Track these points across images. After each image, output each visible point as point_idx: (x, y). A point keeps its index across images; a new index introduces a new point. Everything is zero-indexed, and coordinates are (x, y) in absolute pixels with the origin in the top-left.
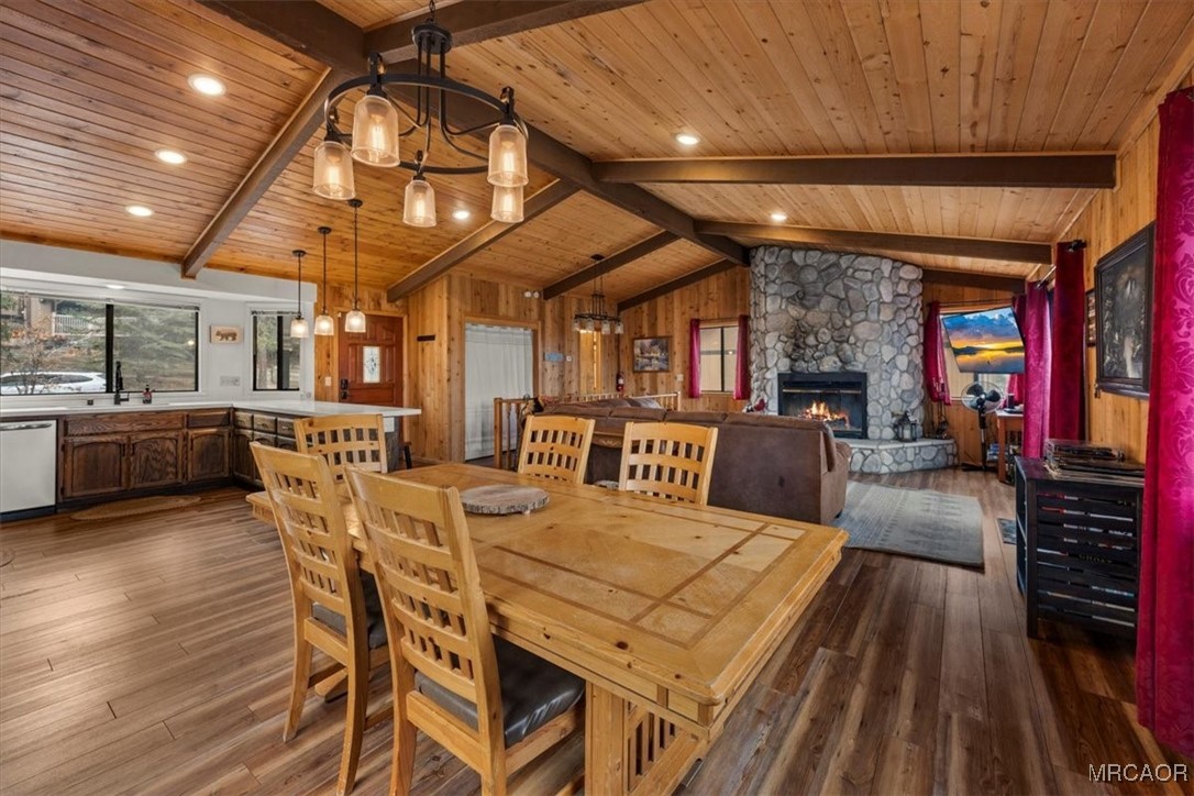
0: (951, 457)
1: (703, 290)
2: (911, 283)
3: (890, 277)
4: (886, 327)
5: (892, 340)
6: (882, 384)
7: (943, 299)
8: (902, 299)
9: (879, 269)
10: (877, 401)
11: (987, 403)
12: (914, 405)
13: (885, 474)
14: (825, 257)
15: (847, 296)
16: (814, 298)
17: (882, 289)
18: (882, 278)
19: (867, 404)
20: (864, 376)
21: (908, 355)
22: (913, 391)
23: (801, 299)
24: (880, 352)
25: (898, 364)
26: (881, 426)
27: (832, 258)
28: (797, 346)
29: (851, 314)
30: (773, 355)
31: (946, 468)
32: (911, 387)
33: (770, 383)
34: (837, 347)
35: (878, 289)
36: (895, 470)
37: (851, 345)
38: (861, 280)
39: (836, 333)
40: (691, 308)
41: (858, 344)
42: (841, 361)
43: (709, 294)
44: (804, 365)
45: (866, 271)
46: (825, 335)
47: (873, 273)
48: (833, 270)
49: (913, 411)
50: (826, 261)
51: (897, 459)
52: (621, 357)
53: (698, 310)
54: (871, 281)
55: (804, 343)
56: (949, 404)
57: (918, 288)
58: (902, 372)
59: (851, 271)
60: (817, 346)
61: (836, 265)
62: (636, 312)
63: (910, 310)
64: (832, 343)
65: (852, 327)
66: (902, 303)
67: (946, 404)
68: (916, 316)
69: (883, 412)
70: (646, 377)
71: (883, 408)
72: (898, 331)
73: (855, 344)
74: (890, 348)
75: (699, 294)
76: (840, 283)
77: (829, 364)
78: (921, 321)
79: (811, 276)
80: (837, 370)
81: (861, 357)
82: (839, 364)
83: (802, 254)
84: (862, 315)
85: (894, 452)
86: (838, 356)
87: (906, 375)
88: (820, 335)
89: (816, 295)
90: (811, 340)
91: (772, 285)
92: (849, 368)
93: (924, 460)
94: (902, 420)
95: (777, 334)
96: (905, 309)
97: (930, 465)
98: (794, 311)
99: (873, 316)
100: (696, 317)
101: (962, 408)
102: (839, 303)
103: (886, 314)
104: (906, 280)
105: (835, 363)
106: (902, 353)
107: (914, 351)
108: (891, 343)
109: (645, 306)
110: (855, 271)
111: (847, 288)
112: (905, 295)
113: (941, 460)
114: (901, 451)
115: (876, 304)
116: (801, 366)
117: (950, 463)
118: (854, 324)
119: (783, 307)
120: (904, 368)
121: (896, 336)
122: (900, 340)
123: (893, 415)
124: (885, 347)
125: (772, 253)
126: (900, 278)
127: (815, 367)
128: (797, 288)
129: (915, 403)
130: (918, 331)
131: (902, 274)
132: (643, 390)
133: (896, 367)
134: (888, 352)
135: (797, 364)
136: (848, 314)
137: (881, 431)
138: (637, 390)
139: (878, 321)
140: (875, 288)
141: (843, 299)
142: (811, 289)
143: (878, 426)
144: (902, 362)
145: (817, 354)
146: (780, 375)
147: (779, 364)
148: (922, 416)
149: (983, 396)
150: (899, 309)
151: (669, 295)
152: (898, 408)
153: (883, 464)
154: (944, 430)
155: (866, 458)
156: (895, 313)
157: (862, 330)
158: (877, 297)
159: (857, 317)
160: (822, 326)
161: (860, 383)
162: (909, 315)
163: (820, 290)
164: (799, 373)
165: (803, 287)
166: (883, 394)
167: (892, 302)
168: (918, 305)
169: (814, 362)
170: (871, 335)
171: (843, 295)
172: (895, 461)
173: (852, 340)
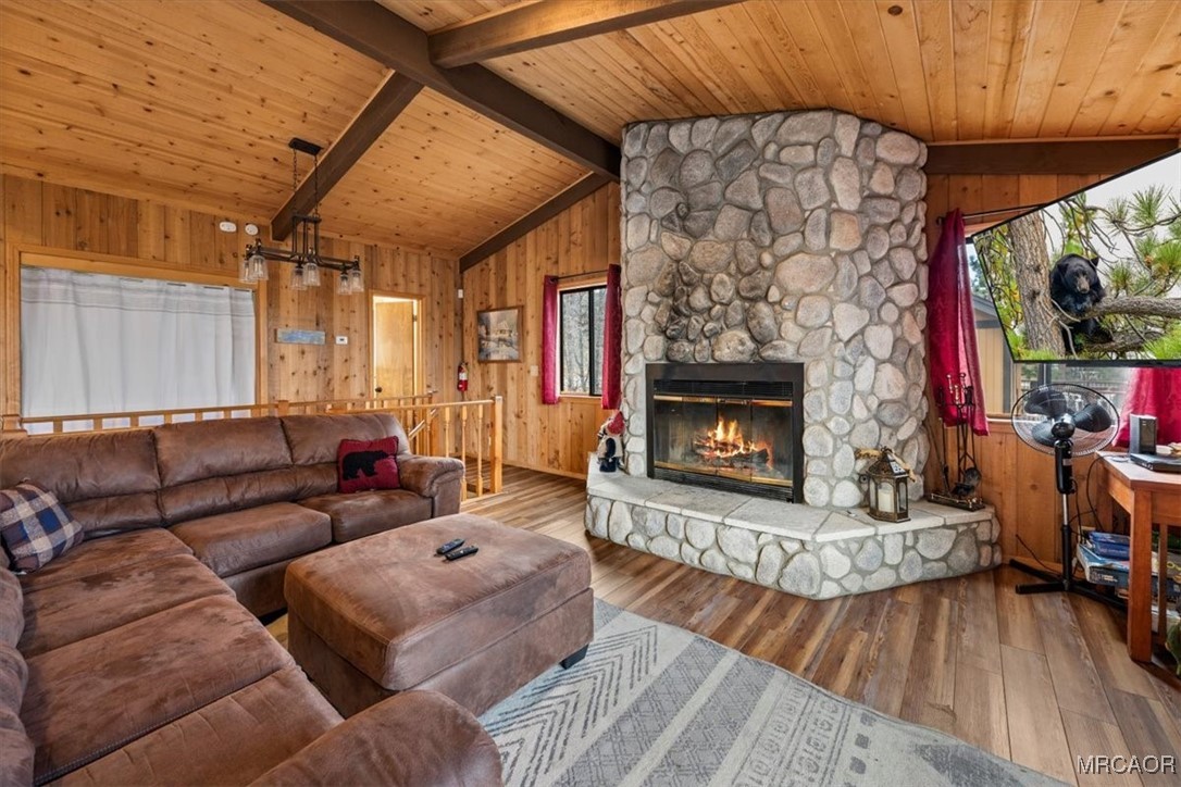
0: (986, 550)
1: (563, 228)
2: (901, 171)
3: (855, 158)
4: (845, 264)
5: (857, 292)
6: (835, 387)
7: (969, 205)
8: (880, 205)
9: (830, 136)
10: (823, 424)
11: (1080, 435)
12: (903, 434)
13: (832, 600)
14: (726, 126)
15: (765, 203)
16: (707, 213)
17: (835, 181)
18: (838, 156)
19: (802, 431)
20: (799, 369)
21: (894, 326)
22: (903, 403)
23: (683, 218)
24: (831, 317)
25: (871, 344)
26: (831, 480)
27: (738, 127)
28: (676, 311)
29: (773, 241)
30: (637, 329)
31: (973, 576)
32: (898, 393)
33: (632, 382)
34: (746, 311)
35: (827, 181)
36: (855, 590)
37: (773, 304)
38: (792, 167)
39: (744, 283)
40: (548, 258)
41: (786, 303)
42: (753, 338)
43: (571, 234)
44: (687, 348)
45: (804, 144)
46: (724, 288)
47: (816, 147)
48: (739, 152)
49: (903, 445)
50: (728, 134)
51: (861, 564)
52: (466, 338)
53: (557, 262)
54: (814, 165)
55: (688, 303)
56: (984, 433)
57: (917, 185)
58: (880, 362)
59: (773, 148)
60: (710, 309)
61: (746, 141)
62: (482, 270)
63: (899, 229)
64: (737, 302)
65: (774, 268)
66: (881, 213)
67: (974, 431)
68: (913, 242)
69: (836, 449)
70: (493, 368)
71: (835, 438)
72: (870, 274)
73: (780, 302)
74: (853, 309)
75: (559, 236)
76: (752, 178)
77: (732, 347)
78: (923, 253)
79: (699, 170)
80: (745, 358)
81: (791, 331)
82: (750, 345)
83: (684, 128)
84: (795, 241)
85: (854, 547)
86: (749, 330)
87: (888, 369)
88: (714, 287)
89: (709, 208)
90: (699, 299)
91: (636, 196)
92: (769, 353)
93: (925, 560)
94: (877, 469)
95: (644, 289)
96: (888, 227)
97: (939, 570)
98: (672, 244)
99: (816, 241)
100: (554, 273)
101: (1011, 440)
102: (751, 220)
103: (845, 237)
104: (891, 165)
105: (742, 343)
106: (881, 322)
107: (908, 317)
108: (856, 299)
109: (492, 260)
110: (782, 148)
111: (766, 186)
112: (889, 197)
113: (964, 559)
114: (870, 545)
115: (822, 214)
116: (684, 349)
117: (984, 562)
118: (779, 260)
119: (653, 237)
120: (885, 353)
121: (867, 284)
122: (875, 294)
123: (858, 454)
124: (844, 306)
125: (637, 136)
126: (877, 160)
127: (706, 353)
128: (676, 198)
129: (908, 429)
130: (916, 273)
131: (881, 152)
132: (490, 389)
133: (866, 351)
134: (848, 320)
135: (676, 346)
136: (767, 242)
137: (832, 489)
138: (483, 391)
139: (826, 251)
140: (820, 180)
141: (756, 212)
142: (699, 197)
143: (825, 479)
144: (881, 340)
145: (710, 325)
146: (649, 367)
147: (646, 347)
148: (923, 457)
149: (1067, 419)
150: (874, 226)
151: (520, 241)
152: (867, 439)
153: (825, 577)
154: (969, 489)
155: (788, 558)
156: (865, 235)
157: (794, 273)
158: (825, 199)
159: (782, 247)
160: (719, 270)
161: (789, 385)
162: (898, 240)
163: (715, 198)
164: (682, 364)
165: (686, 194)
166: (835, 407)
167: (860, 212)
168: (915, 219)
169: (705, 342)
170: (810, 282)
171: (757, 203)
172: (855, 569)
173: (774, 295)
